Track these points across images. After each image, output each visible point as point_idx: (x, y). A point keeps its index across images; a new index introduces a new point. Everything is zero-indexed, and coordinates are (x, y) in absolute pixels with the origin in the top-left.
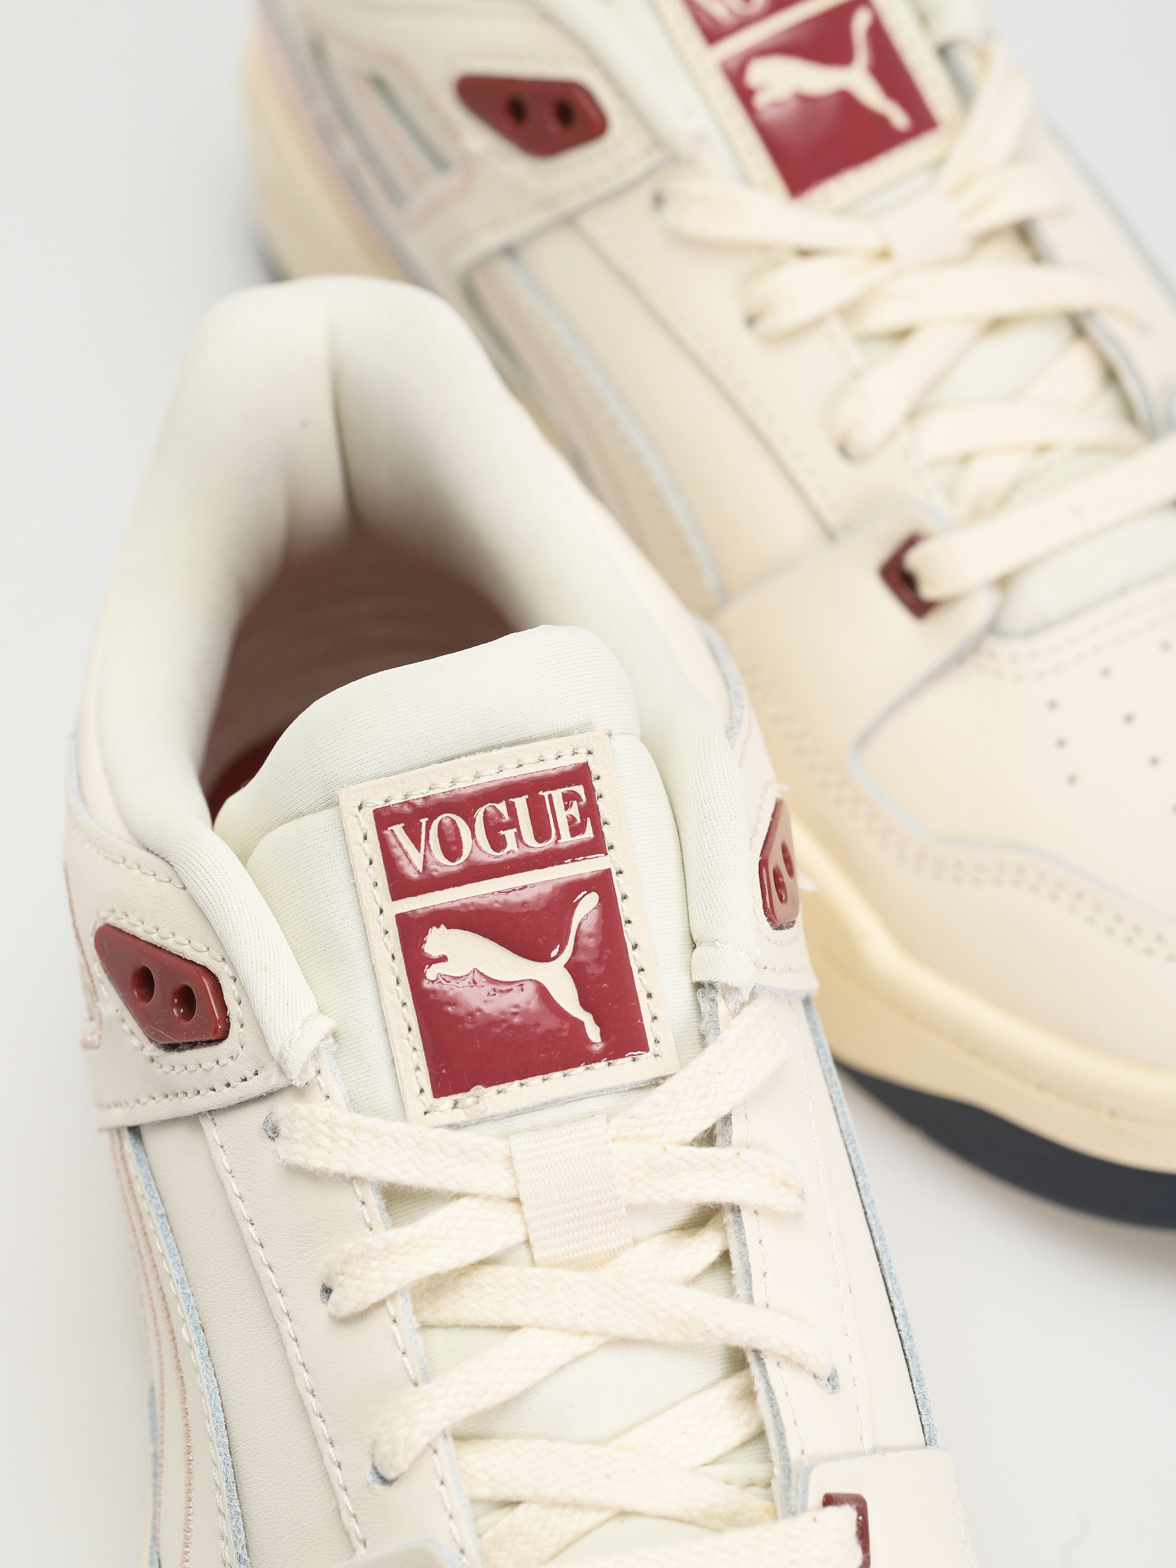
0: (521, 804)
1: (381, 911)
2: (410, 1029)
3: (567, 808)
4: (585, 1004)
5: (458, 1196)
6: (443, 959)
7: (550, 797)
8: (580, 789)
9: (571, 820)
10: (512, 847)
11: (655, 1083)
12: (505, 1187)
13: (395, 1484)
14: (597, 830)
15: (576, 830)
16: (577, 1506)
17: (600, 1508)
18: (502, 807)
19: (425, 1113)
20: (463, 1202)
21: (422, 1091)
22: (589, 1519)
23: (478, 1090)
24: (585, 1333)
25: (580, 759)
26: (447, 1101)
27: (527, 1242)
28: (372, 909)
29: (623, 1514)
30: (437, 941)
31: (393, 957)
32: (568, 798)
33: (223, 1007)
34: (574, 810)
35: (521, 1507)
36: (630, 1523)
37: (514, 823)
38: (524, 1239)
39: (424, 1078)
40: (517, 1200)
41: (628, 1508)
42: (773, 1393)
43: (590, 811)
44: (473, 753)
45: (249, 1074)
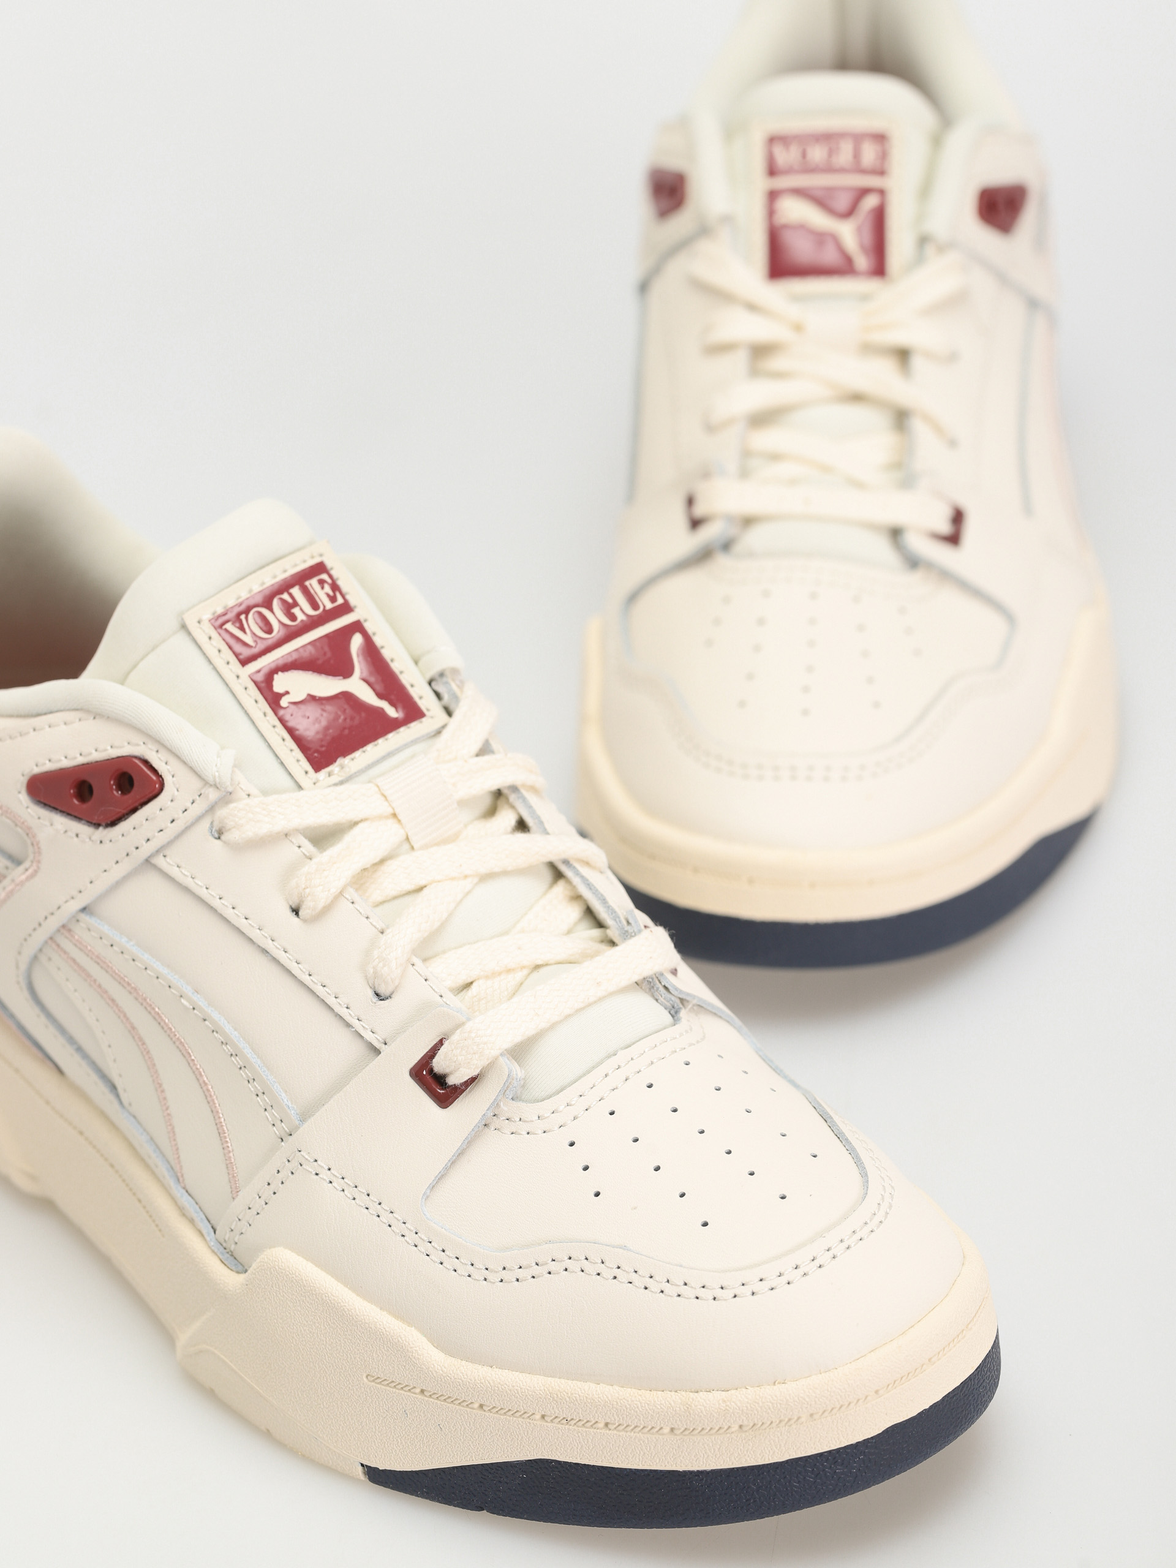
0: (296, 591)
1: (238, 677)
2: (284, 740)
3: (323, 588)
4: (380, 696)
5: (356, 823)
6: (287, 693)
7: (311, 585)
8: (324, 576)
9: (328, 595)
10: (301, 617)
11: (439, 732)
12: (385, 809)
13: (393, 996)
14: (343, 596)
15: (333, 599)
16: (509, 971)
17: (523, 968)
18: (285, 596)
19: (315, 784)
20: (361, 825)
21: (306, 773)
22: (520, 975)
23: (340, 761)
24: (466, 877)
25: (317, 560)
26: (324, 773)
27: (407, 839)
28: (230, 678)
29: (537, 967)
30: (280, 682)
31: (256, 702)
32: (322, 582)
33: (155, 771)
34: (327, 589)
35: (474, 984)
36: (543, 970)
37: (295, 604)
38: (405, 837)
39: (306, 765)
40: (394, 815)
41: (540, 962)
42: (587, 880)
43: (335, 587)
44: (254, 572)
45: (189, 804)
